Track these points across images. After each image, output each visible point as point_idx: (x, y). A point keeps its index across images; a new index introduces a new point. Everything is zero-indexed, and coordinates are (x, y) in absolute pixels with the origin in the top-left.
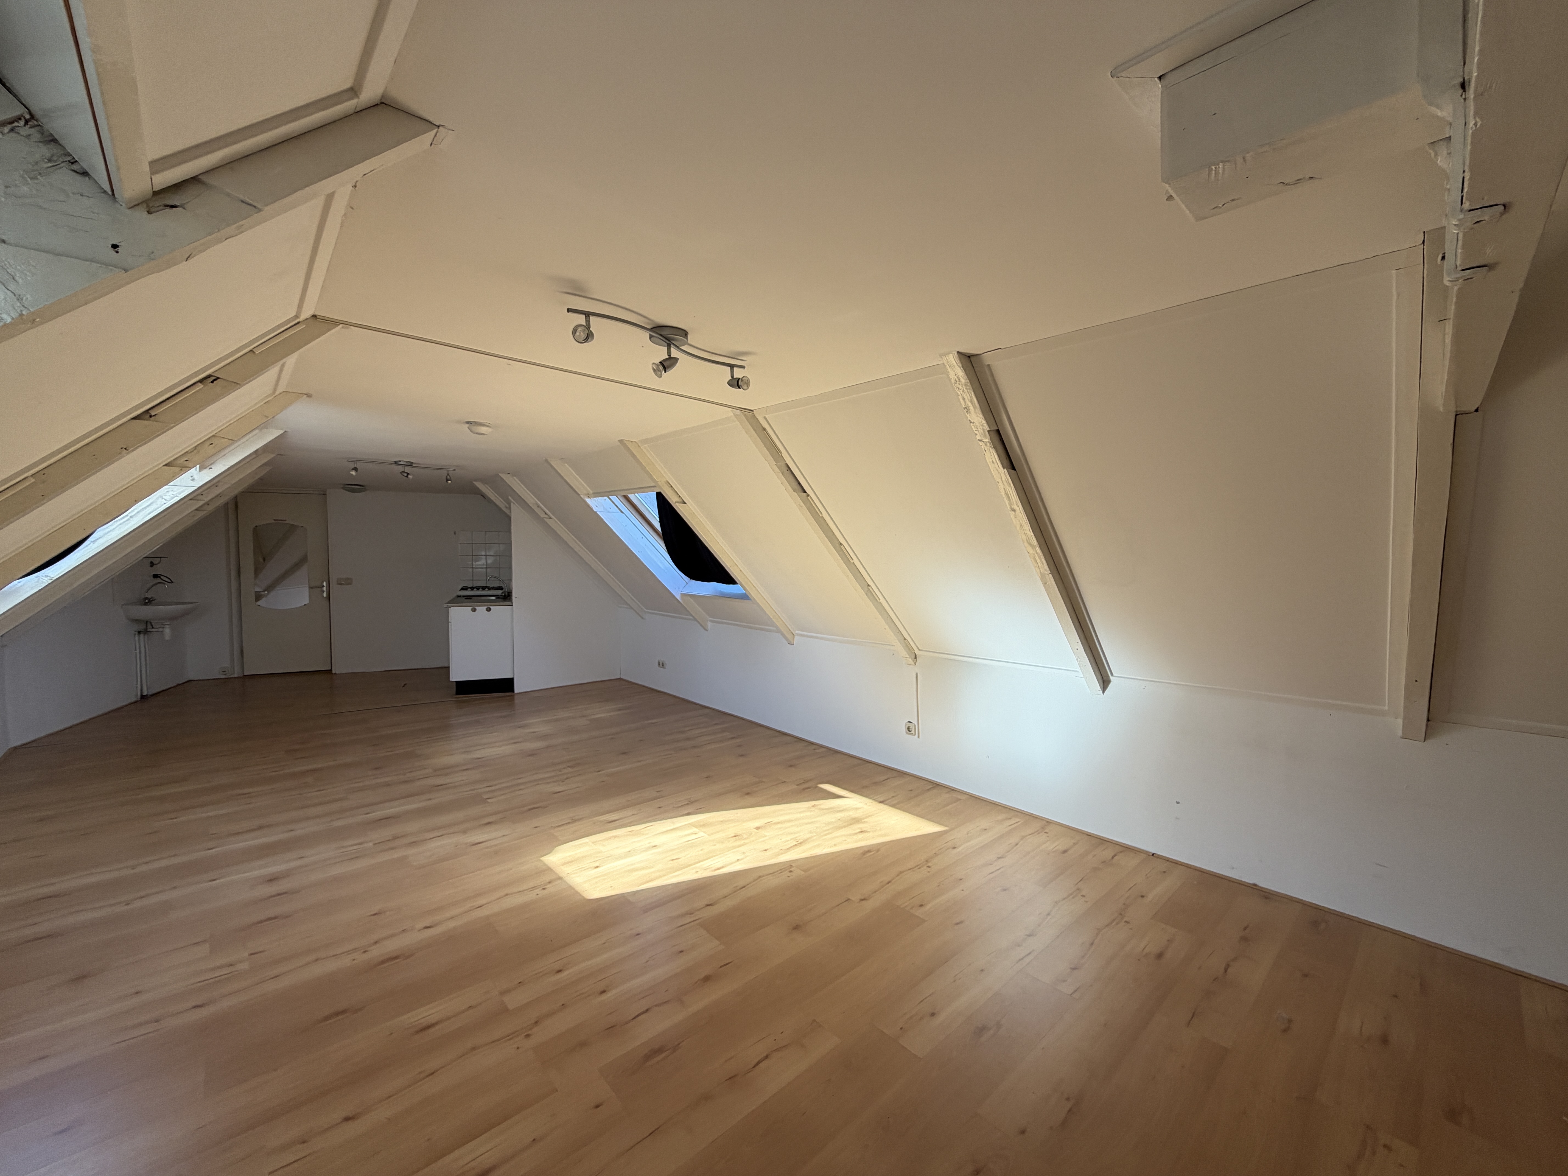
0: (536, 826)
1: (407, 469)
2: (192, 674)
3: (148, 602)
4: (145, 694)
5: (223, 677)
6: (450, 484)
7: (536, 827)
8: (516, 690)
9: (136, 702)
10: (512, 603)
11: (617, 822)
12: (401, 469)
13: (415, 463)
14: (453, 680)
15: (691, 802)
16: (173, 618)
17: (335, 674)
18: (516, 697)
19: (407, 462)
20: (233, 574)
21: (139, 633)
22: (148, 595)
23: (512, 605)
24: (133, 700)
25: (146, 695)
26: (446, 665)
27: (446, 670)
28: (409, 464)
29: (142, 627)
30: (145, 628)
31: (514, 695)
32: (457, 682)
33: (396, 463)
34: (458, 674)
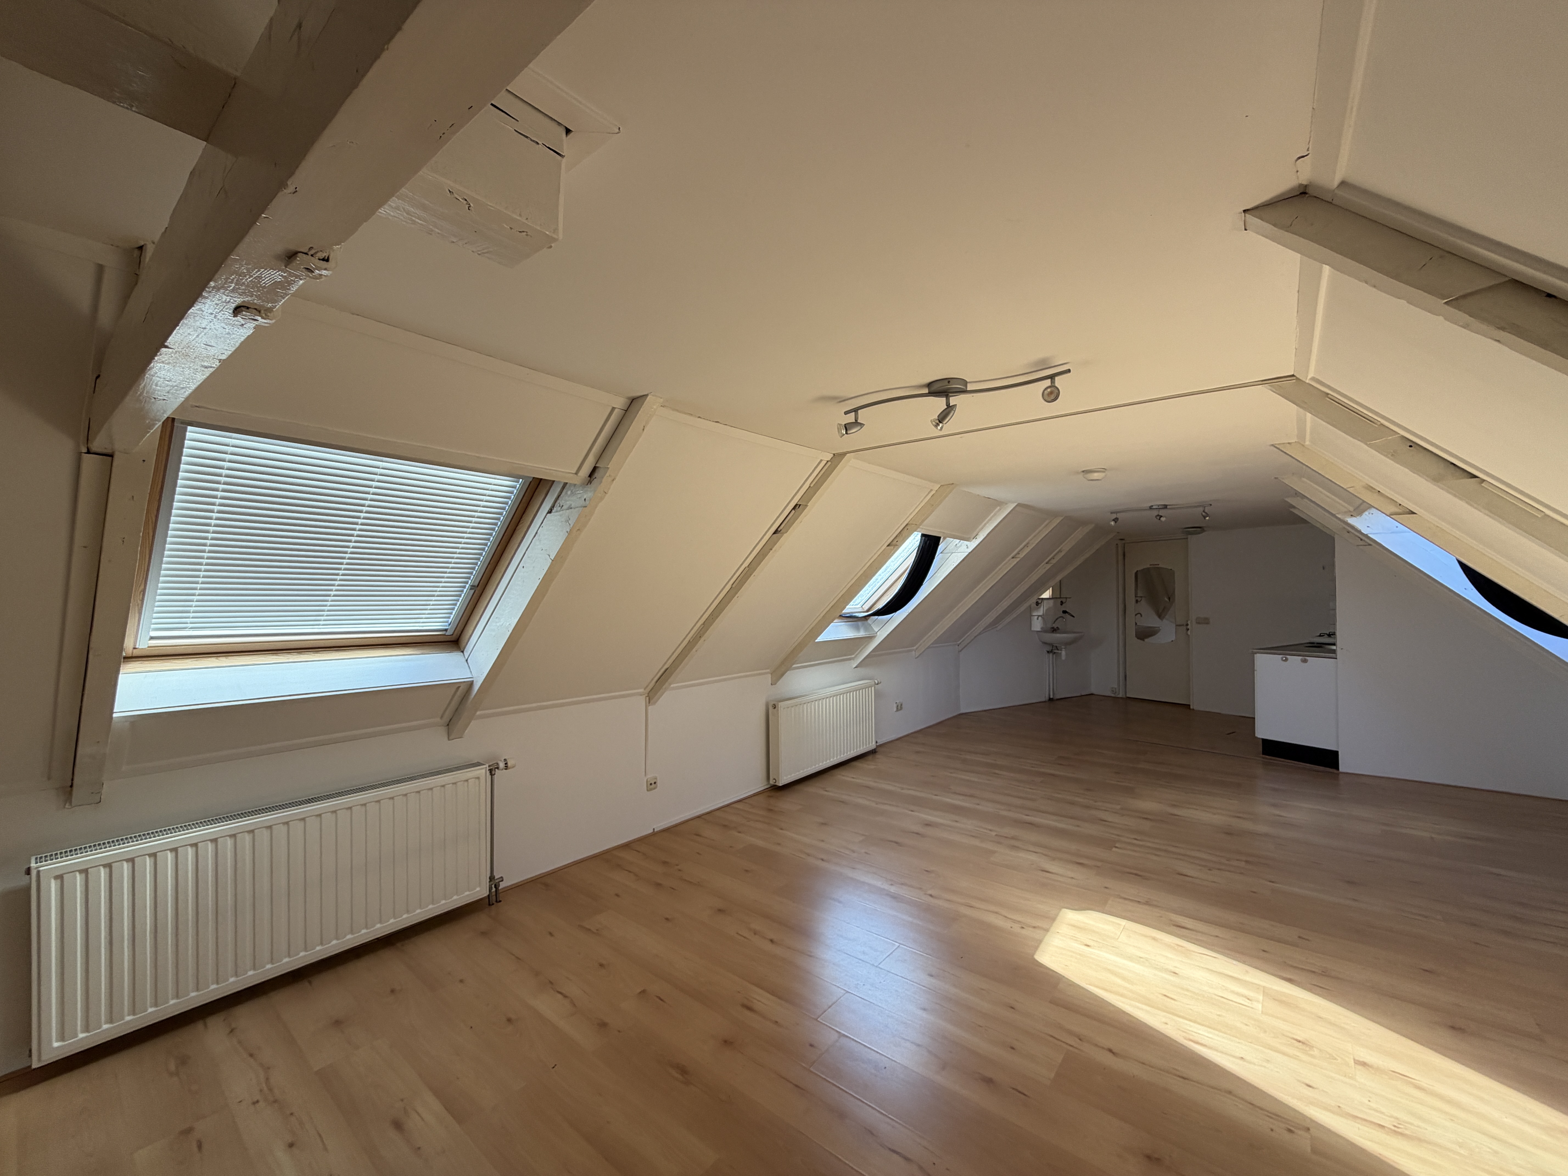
0: (1107, 886)
1: (1162, 512)
2: (1094, 690)
3: (1054, 630)
4: (1051, 697)
5: (1113, 695)
6: (1208, 520)
7: (1106, 888)
8: (1342, 768)
9: (1044, 702)
10: (1336, 656)
11: (1184, 930)
12: (1155, 513)
13: (1169, 505)
14: (1259, 737)
15: (1324, 973)
16: (1067, 644)
17: (1193, 709)
18: (1341, 776)
19: (1159, 506)
20: (1121, 613)
21: (1048, 652)
22: (1055, 626)
23: (1336, 658)
24: (1043, 699)
25: (1052, 699)
26: (1253, 717)
27: (1250, 721)
28: (1163, 507)
29: (1049, 649)
30: (1053, 650)
31: (1338, 774)
32: (1264, 741)
33: (1151, 508)
34: (1265, 730)
